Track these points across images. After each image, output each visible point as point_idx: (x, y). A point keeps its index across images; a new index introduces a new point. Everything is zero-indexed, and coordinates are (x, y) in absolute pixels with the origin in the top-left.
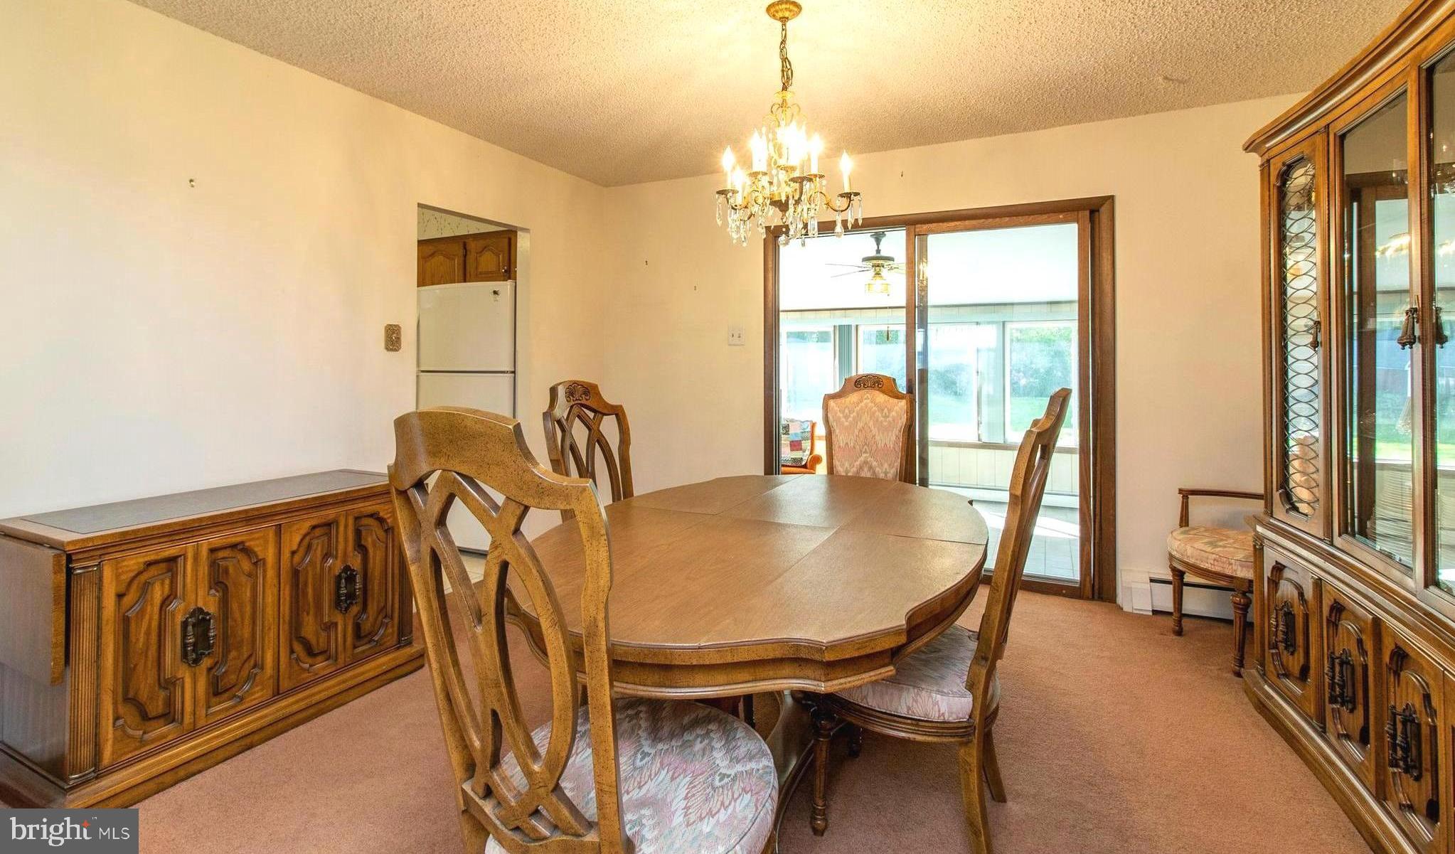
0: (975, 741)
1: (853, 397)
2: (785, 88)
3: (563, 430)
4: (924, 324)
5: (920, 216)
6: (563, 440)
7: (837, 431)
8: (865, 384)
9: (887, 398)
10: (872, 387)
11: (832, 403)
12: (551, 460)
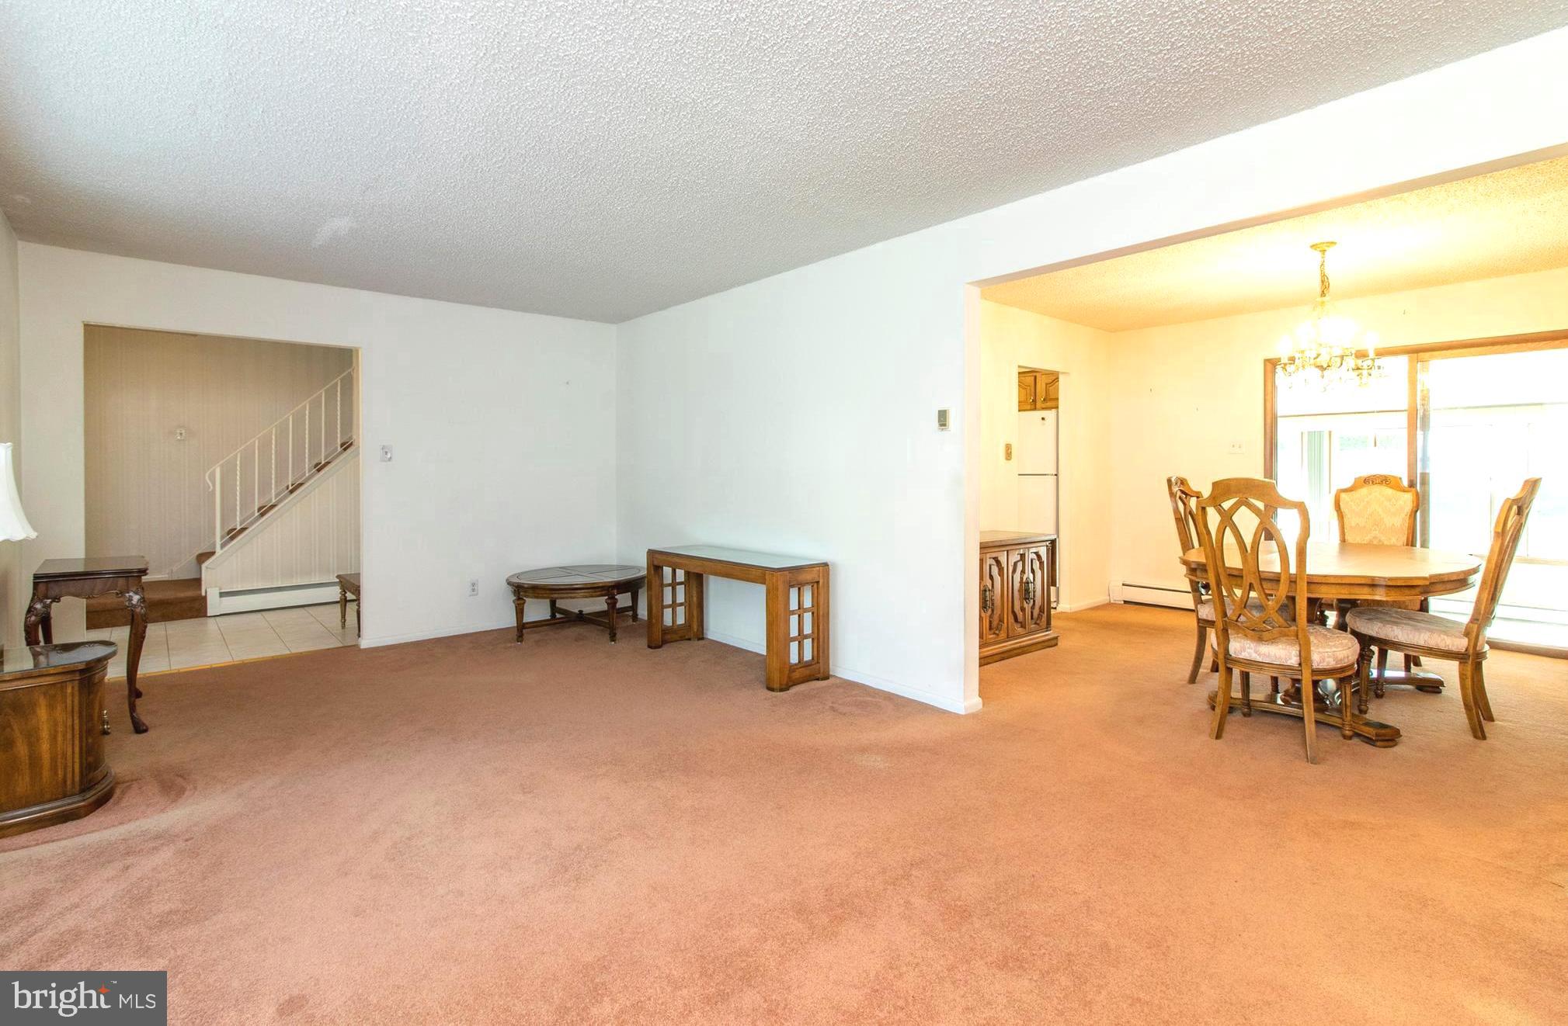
0: (1470, 662)
1: (1364, 491)
2: (1323, 294)
3: (1184, 504)
4: (1425, 425)
5: (1423, 346)
6: (1185, 509)
7: (1349, 516)
8: (1373, 482)
9: (1394, 492)
10: (1381, 483)
11: (1343, 496)
12: (1176, 519)
